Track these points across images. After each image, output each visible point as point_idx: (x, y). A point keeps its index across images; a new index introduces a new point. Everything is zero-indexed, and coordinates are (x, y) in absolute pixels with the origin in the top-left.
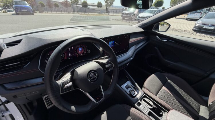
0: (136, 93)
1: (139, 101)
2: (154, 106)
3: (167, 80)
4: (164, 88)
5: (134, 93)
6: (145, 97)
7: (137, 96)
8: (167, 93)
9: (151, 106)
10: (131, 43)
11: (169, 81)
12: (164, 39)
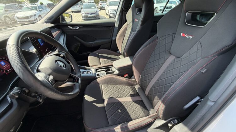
0: (91, 72)
1: (97, 74)
2: (105, 70)
3: (98, 55)
4: (101, 59)
5: (89, 73)
6: (97, 70)
7: (93, 72)
8: (104, 61)
9: (104, 70)
10: (55, 37)
11: (99, 54)
12: (76, 27)
